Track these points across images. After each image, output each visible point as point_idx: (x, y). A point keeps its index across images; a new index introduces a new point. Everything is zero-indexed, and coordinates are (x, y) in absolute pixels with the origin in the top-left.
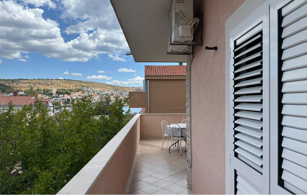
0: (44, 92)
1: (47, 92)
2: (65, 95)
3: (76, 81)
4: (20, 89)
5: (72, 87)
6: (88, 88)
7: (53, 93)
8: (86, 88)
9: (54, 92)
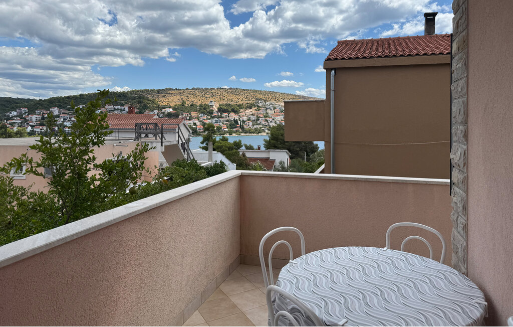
0: (201, 109)
1: (205, 110)
2: (231, 114)
3: (249, 90)
4: (168, 104)
5: (241, 100)
6: (265, 101)
7: (213, 110)
8: (263, 101)
9: (215, 108)
